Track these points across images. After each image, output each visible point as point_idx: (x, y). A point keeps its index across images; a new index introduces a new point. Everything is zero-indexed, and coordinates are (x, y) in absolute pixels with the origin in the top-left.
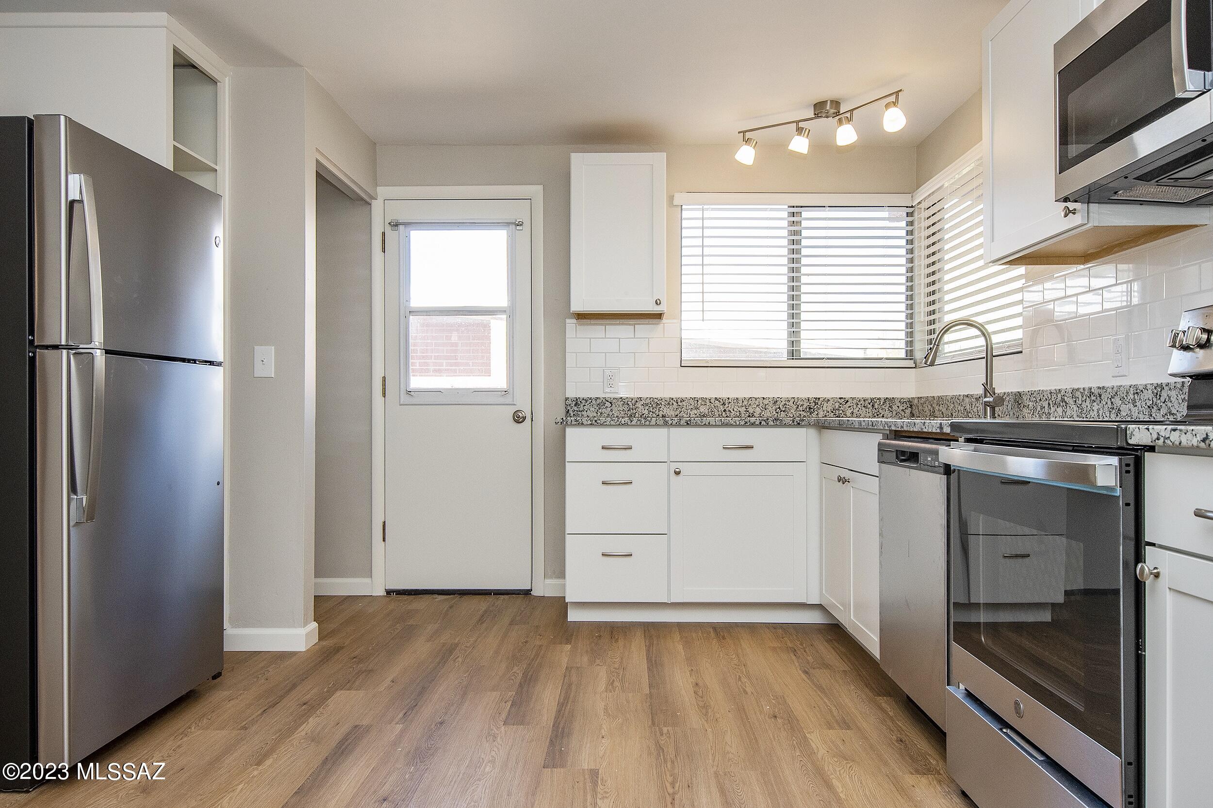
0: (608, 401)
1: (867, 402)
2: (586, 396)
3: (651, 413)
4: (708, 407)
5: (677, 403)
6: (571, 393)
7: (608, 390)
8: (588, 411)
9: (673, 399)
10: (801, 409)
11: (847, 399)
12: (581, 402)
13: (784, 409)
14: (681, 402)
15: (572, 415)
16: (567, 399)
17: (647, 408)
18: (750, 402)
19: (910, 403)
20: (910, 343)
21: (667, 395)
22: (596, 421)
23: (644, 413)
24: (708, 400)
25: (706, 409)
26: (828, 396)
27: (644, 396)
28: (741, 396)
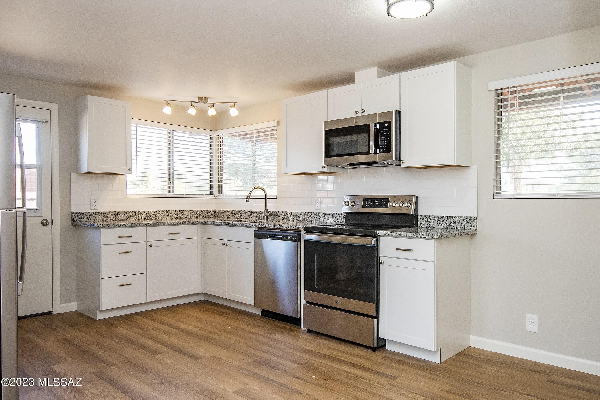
0: (94, 214)
1: (200, 212)
2: (82, 211)
3: (115, 219)
4: (140, 215)
5: (127, 214)
6: (75, 209)
7: (93, 208)
8: (84, 218)
9: (124, 212)
10: (177, 215)
11: (193, 211)
12: (80, 214)
13: (170, 215)
14: (128, 213)
15: (76, 221)
16: (72, 213)
17: (113, 216)
18: (157, 213)
19: (214, 212)
20: (211, 189)
21: (122, 210)
22: (116, 225)
23: (111, 219)
24: (140, 213)
25: (139, 216)
26: (187, 209)
27: (111, 211)
28: (153, 210)
